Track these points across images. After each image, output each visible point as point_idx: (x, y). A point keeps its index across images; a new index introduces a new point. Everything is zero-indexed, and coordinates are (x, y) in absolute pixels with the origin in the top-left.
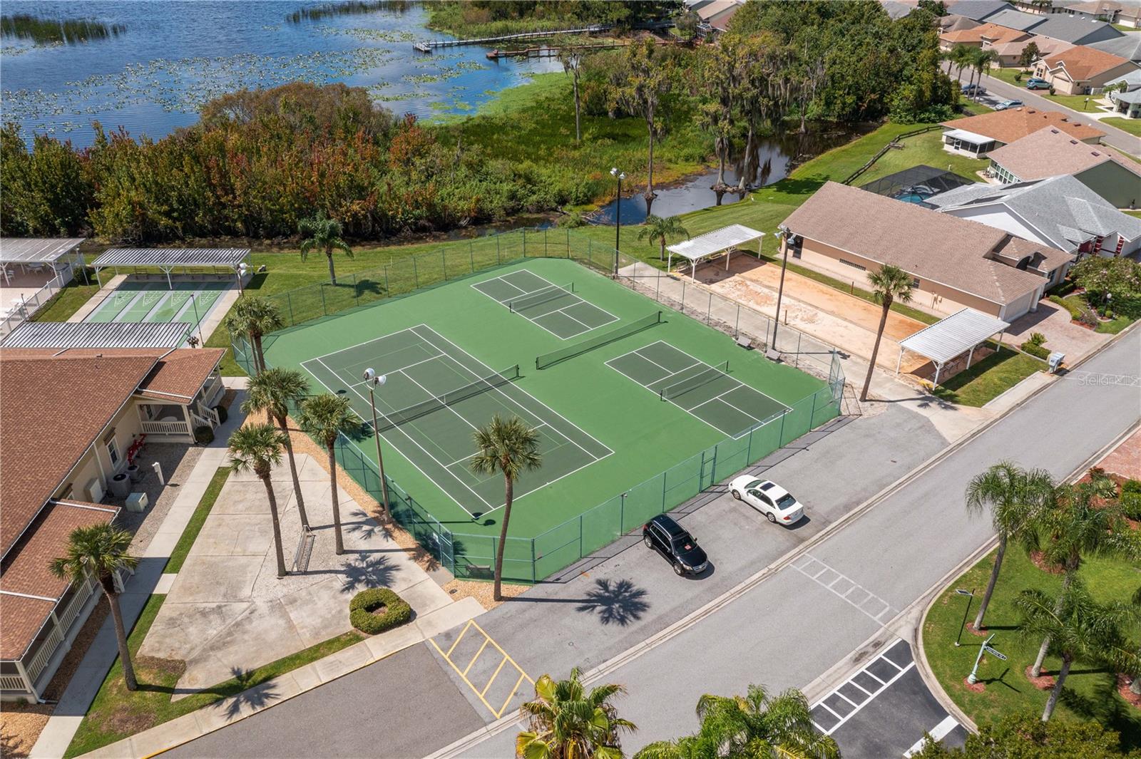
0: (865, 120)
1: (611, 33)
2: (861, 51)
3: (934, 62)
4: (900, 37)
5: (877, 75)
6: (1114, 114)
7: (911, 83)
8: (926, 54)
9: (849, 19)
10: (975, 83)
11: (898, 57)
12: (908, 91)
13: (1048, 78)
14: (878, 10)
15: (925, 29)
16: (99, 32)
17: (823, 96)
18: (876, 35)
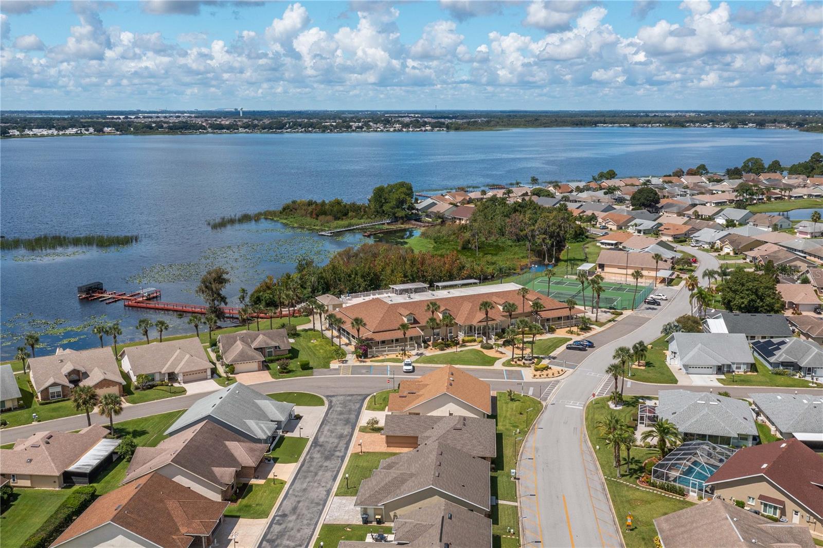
1: (399, 223)
13: (606, 225)
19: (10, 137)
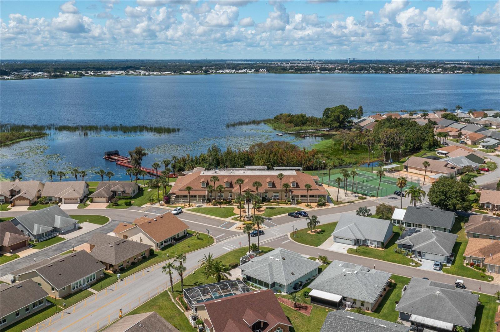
0: (416, 150)
1: (334, 130)
2: (414, 134)
3: (433, 136)
4: (423, 130)
5: (418, 139)
6: (482, 148)
7: (427, 141)
8: (430, 134)
9: (409, 126)
10: (444, 141)
11: (423, 135)
12: (427, 143)
13: (465, 141)
14: (416, 123)
15: (430, 128)
16: (174, 130)
17: (404, 145)
18: (417, 130)
19: (210, 73)
